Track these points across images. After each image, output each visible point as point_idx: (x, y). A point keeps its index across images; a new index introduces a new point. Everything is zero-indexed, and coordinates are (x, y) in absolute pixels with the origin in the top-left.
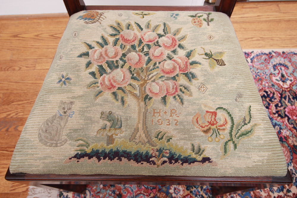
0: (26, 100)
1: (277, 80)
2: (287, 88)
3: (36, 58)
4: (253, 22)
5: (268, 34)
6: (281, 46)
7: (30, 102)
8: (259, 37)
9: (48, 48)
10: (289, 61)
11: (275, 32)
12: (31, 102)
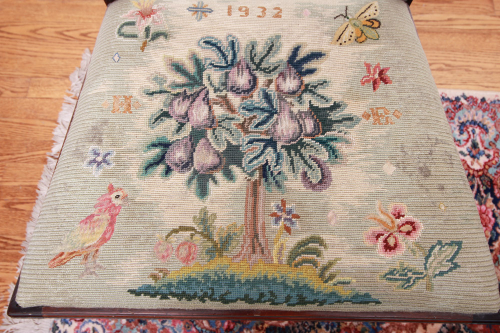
0: (8, 154)
1: (462, 153)
2: (478, 171)
3: (30, 75)
4: (438, 32)
5: (461, 58)
6: (482, 86)
7: (14, 159)
8: (444, 64)
9: (51, 58)
10: (492, 117)
11: (476, 56)
12: (17, 158)
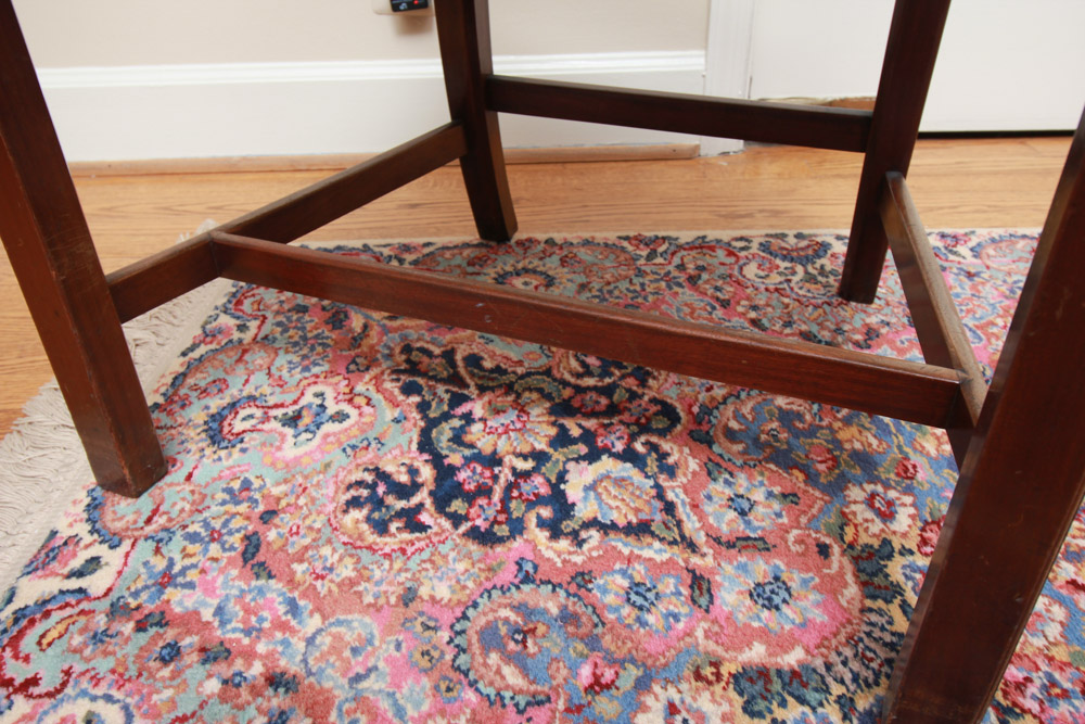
8: (983, 205)
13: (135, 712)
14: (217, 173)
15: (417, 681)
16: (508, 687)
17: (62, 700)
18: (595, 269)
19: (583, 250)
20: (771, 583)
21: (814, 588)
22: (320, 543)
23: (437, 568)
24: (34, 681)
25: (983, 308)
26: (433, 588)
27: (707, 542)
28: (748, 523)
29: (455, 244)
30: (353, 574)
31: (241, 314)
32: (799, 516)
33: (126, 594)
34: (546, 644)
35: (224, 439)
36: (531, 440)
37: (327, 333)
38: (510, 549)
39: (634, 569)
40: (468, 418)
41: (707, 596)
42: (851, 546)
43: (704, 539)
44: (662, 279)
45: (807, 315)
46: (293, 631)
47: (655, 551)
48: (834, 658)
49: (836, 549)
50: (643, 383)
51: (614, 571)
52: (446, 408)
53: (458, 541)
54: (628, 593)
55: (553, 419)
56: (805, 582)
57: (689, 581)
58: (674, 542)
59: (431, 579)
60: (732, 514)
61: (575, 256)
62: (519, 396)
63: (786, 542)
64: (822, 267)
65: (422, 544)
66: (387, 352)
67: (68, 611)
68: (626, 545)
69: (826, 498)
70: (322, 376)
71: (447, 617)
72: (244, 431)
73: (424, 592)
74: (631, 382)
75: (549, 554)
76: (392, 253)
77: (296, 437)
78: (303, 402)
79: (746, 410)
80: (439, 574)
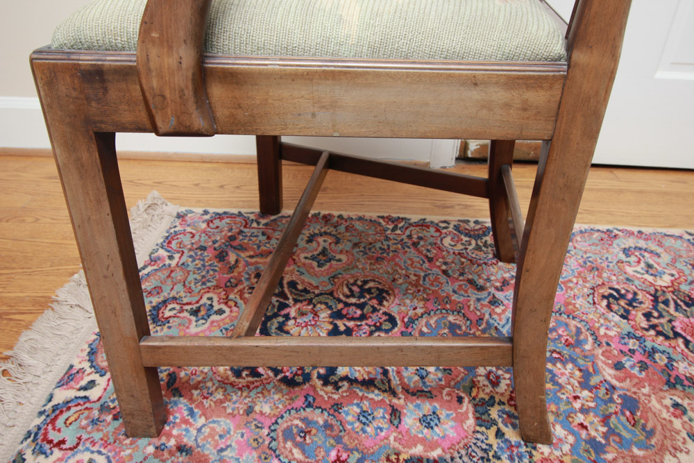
1: (637, 272)
2: (666, 287)
6: (634, 225)
10: (658, 245)
11: (615, 205)
13: (112, 460)
14: (159, 161)
15: (251, 454)
16: (294, 459)
17: (77, 452)
18: (363, 234)
19: (358, 223)
20: (431, 415)
21: (452, 419)
22: (207, 380)
23: (264, 397)
24: (63, 442)
25: (568, 272)
26: (262, 407)
27: (402, 392)
28: (424, 383)
29: (288, 214)
30: (222, 397)
31: (170, 249)
32: (450, 381)
33: (108, 400)
34: (315, 439)
35: (159, 320)
36: (319, 331)
37: (216, 264)
38: (302, 389)
39: (363, 403)
40: (287, 317)
41: (398, 420)
42: (474, 399)
43: (401, 390)
44: (398, 243)
45: (473, 269)
46: (191, 425)
47: (376, 395)
48: (456, 455)
49: (466, 400)
50: (381, 303)
51: (353, 404)
52: (276, 310)
53: (276, 383)
54: (359, 416)
55: (331, 320)
56: (448, 416)
57: (390, 412)
58: (385, 391)
59: (261, 402)
60: (417, 378)
61: (353, 226)
62: (315, 306)
63: (442, 394)
64: (486, 241)
65: (258, 384)
66: (247, 276)
67: (79, 408)
68: (361, 391)
69: (466, 372)
70: (212, 288)
71: (268, 422)
72: (170, 317)
73: (257, 408)
74: (374, 302)
75: (322, 393)
76: (254, 218)
77: (197, 321)
78: (202, 302)
79: (432, 322)
80: (265, 400)
